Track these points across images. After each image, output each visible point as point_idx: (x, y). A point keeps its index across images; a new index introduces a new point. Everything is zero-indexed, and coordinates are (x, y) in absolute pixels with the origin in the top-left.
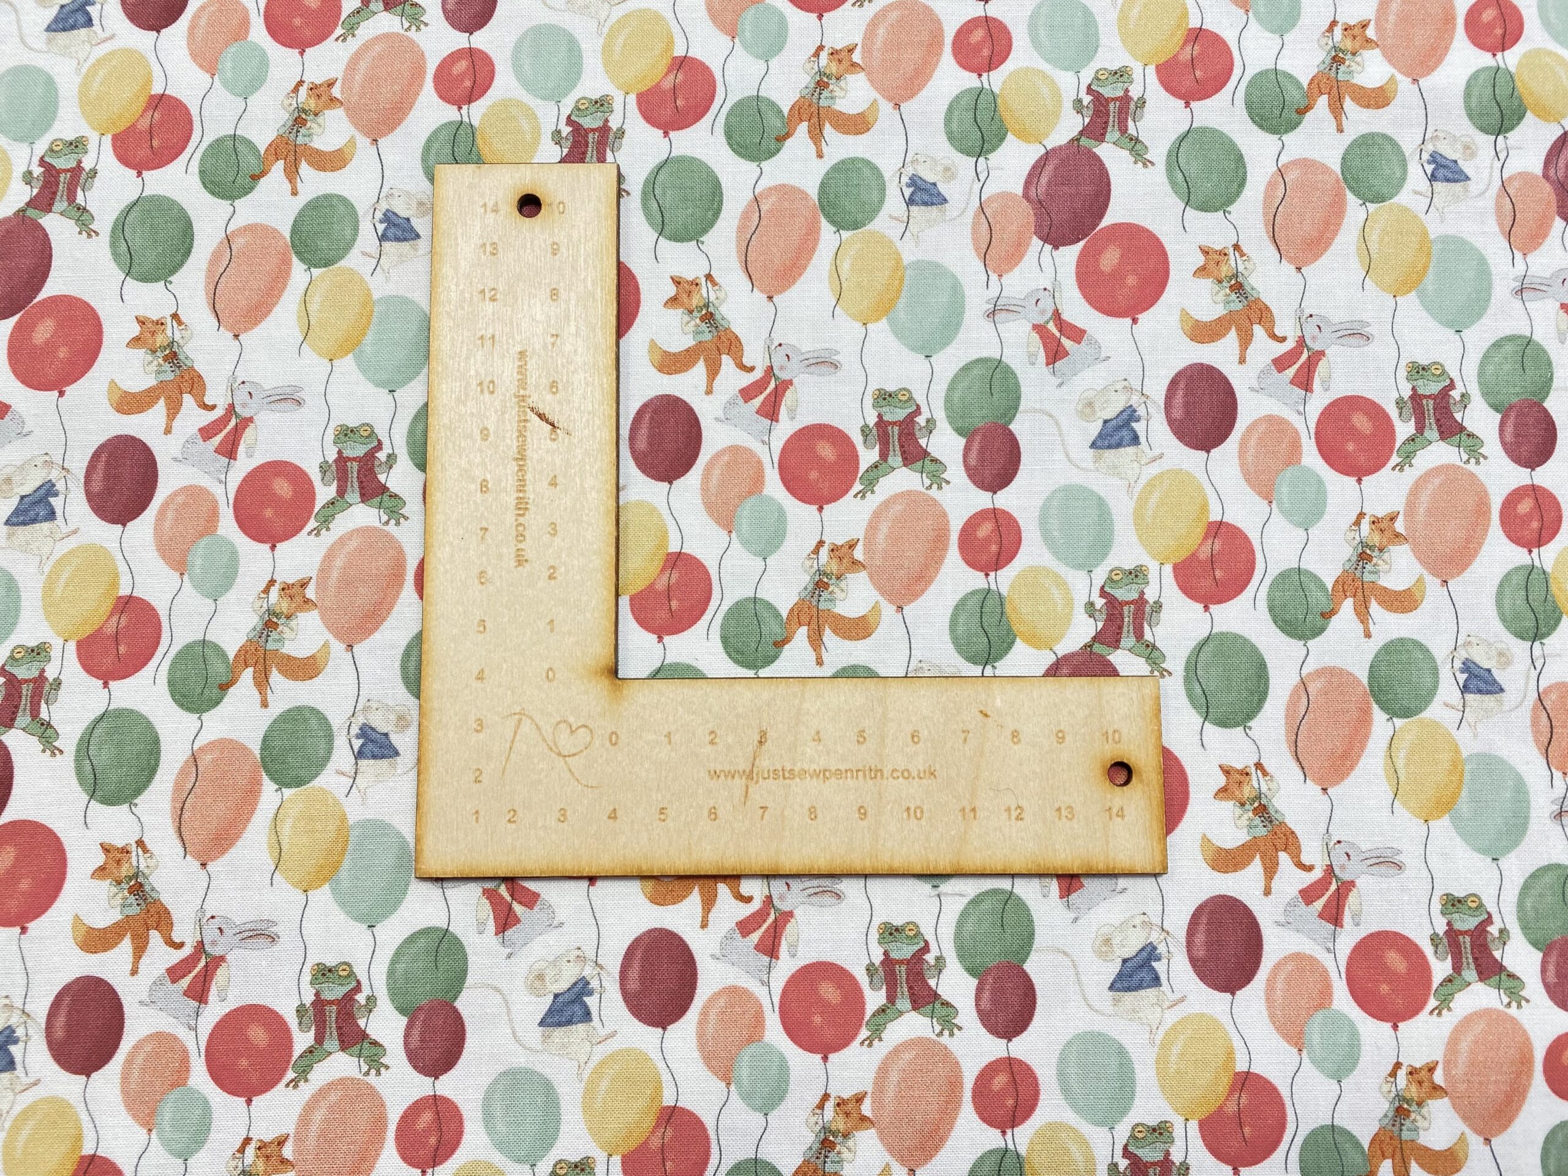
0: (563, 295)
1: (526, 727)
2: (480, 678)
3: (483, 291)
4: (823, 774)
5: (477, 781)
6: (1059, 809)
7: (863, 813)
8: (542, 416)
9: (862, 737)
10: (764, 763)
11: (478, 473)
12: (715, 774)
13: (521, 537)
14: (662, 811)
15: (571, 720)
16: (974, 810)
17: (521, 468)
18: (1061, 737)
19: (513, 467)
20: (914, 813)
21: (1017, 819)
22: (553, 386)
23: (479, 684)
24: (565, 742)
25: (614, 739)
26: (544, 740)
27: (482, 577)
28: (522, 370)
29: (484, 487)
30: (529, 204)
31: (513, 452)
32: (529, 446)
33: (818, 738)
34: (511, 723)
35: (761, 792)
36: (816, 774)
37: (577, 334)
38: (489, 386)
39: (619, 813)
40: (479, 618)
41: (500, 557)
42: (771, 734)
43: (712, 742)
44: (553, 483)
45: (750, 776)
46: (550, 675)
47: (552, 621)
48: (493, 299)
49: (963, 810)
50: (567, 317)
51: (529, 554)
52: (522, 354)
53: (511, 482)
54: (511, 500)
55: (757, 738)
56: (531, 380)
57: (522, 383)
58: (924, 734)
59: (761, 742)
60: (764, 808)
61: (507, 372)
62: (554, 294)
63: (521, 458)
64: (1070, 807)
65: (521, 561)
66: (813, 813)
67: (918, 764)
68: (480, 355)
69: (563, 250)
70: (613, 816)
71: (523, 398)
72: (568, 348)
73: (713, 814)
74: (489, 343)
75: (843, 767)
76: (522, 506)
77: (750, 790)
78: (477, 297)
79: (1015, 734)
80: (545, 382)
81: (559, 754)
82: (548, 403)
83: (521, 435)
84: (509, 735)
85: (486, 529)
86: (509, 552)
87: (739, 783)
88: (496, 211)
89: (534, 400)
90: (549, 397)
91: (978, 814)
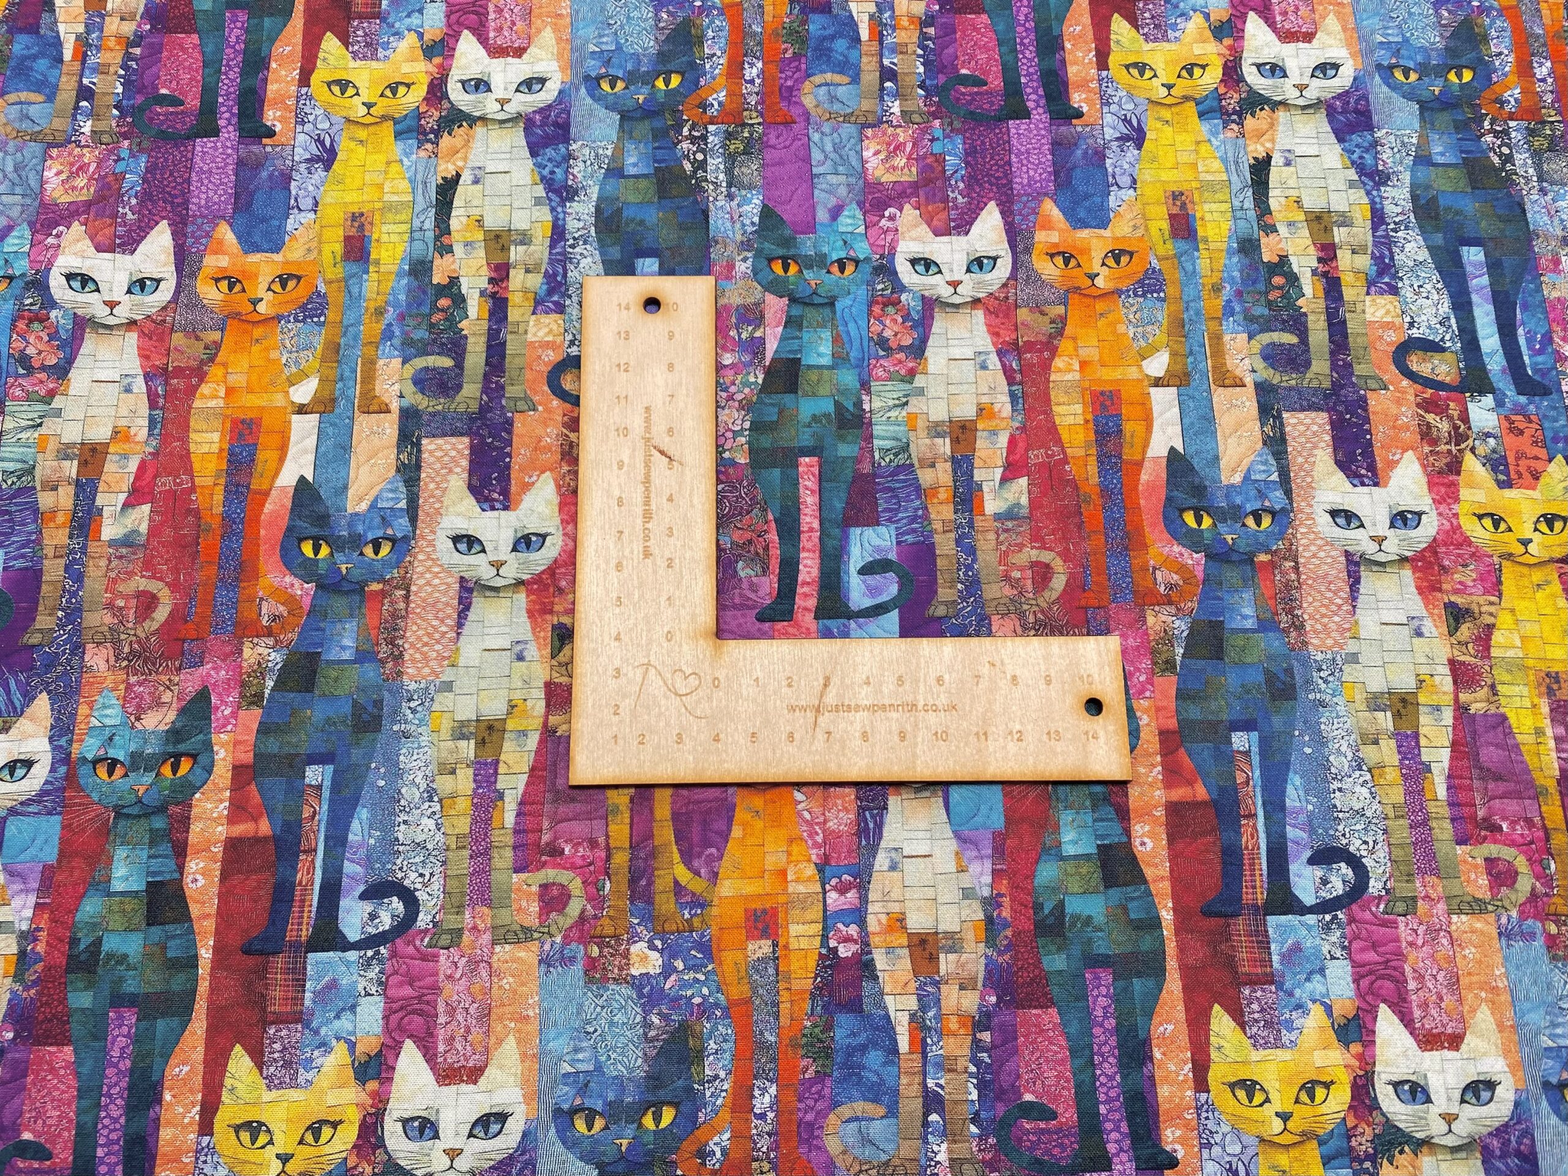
0: (677, 367)
1: (652, 671)
2: (618, 638)
3: (619, 365)
4: (873, 708)
5: (616, 714)
6: (1049, 733)
7: (903, 736)
8: (662, 453)
9: (900, 680)
10: (831, 698)
11: (617, 493)
12: (792, 709)
13: (647, 538)
14: (753, 734)
15: (684, 668)
16: (985, 734)
17: (647, 489)
18: (1048, 682)
19: (641, 488)
20: (942, 736)
21: (1019, 740)
22: (670, 431)
23: (617, 644)
24: (681, 687)
25: (716, 683)
26: (666, 684)
27: (619, 567)
28: (647, 420)
29: (620, 502)
30: (652, 304)
31: (641, 477)
32: (652, 474)
33: (868, 683)
34: (639, 672)
35: (824, 720)
36: (868, 708)
37: (687, 395)
38: (625, 431)
39: (722, 736)
40: (614, 595)
41: (632, 552)
42: (835, 681)
43: (790, 686)
44: (670, 499)
45: (818, 710)
46: (669, 636)
47: (669, 599)
48: (626, 371)
49: (977, 734)
50: (680, 384)
51: (655, 550)
52: (648, 409)
53: (638, 497)
54: (639, 510)
55: (822, 681)
56: (654, 429)
57: (648, 429)
58: (946, 677)
59: (826, 685)
60: (829, 733)
61: (637, 423)
62: (671, 367)
63: (647, 481)
64: (1057, 732)
65: (647, 554)
66: (865, 736)
67: (943, 700)
68: (617, 410)
69: (677, 336)
70: (717, 739)
71: (649, 440)
72: (681, 405)
73: (791, 737)
74: (623, 401)
75: (887, 702)
76: (647, 516)
77: (820, 719)
78: (615, 369)
79: (1014, 678)
80: (663, 428)
81: (676, 694)
82: (665, 443)
83: (647, 466)
84: (639, 679)
85: (621, 532)
86: (638, 547)
87: (810, 715)
88: (627, 308)
89: (656, 441)
90: (667, 439)
91: (990, 738)
